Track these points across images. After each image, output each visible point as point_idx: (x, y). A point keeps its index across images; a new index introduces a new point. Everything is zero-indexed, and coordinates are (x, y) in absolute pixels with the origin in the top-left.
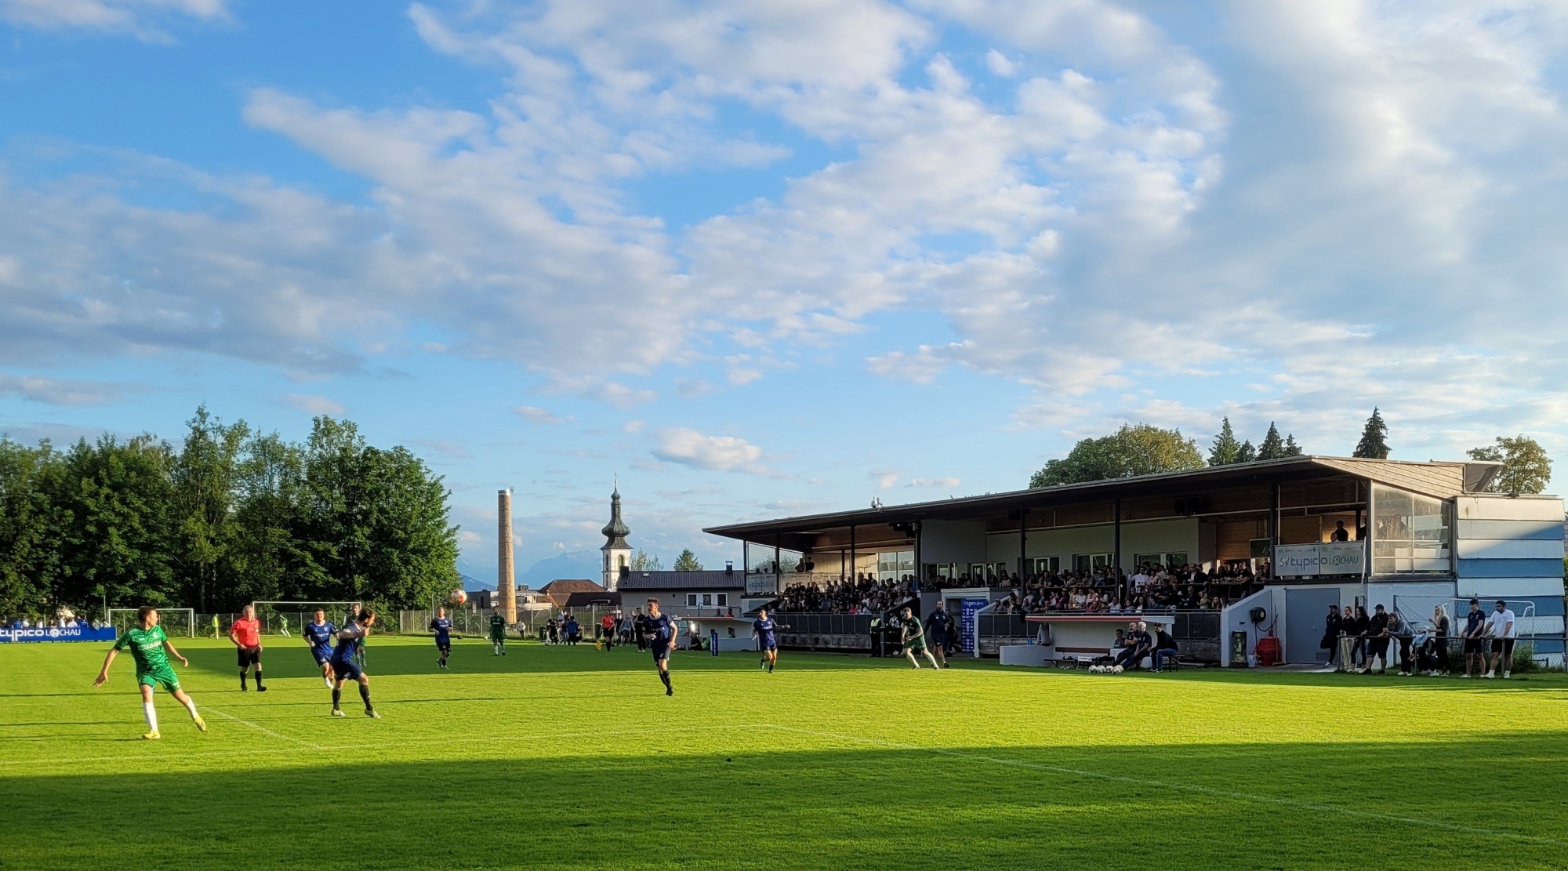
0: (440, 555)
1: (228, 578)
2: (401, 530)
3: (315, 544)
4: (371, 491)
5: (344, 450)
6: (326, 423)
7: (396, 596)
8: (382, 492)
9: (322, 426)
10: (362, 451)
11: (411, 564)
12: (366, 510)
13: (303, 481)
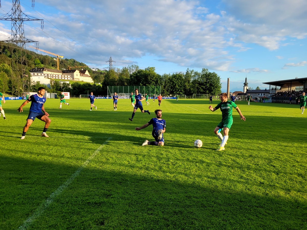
0: (219, 88)
2: (214, 84)
3: (202, 86)
4: (210, 79)
7: (212, 93)
9: (203, 70)
10: (209, 73)
11: (215, 89)
12: (209, 81)
13: (200, 77)
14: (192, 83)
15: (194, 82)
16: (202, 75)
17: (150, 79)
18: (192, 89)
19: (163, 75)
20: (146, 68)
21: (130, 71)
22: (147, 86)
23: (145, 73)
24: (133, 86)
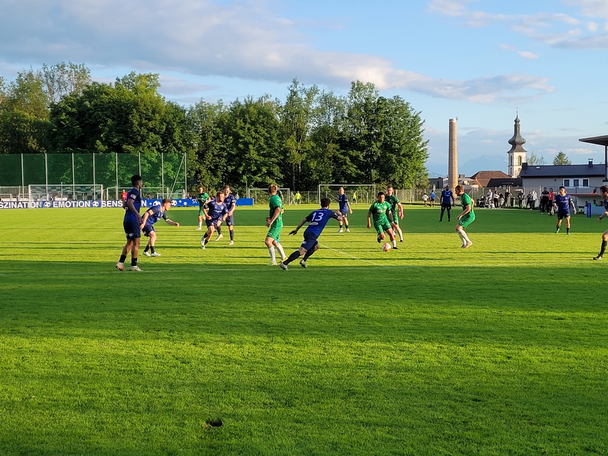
0: (418, 158)
1: (307, 171)
2: (397, 143)
3: (351, 152)
4: (381, 122)
5: (367, 99)
6: (358, 84)
7: (394, 181)
8: (388, 122)
9: (356, 86)
10: (377, 100)
11: (402, 162)
12: (378, 133)
13: (346, 117)
14: (314, 138)
15: (322, 135)
16: (349, 107)
17: (141, 125)
18: (312, 164)
19: (195, 106)
20: (121, 78)
21: (50, 90)
22: (129, 152)
23: (115, 97)
24: (66, 152)
